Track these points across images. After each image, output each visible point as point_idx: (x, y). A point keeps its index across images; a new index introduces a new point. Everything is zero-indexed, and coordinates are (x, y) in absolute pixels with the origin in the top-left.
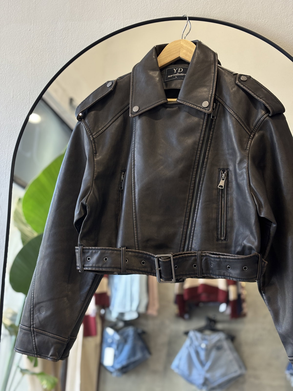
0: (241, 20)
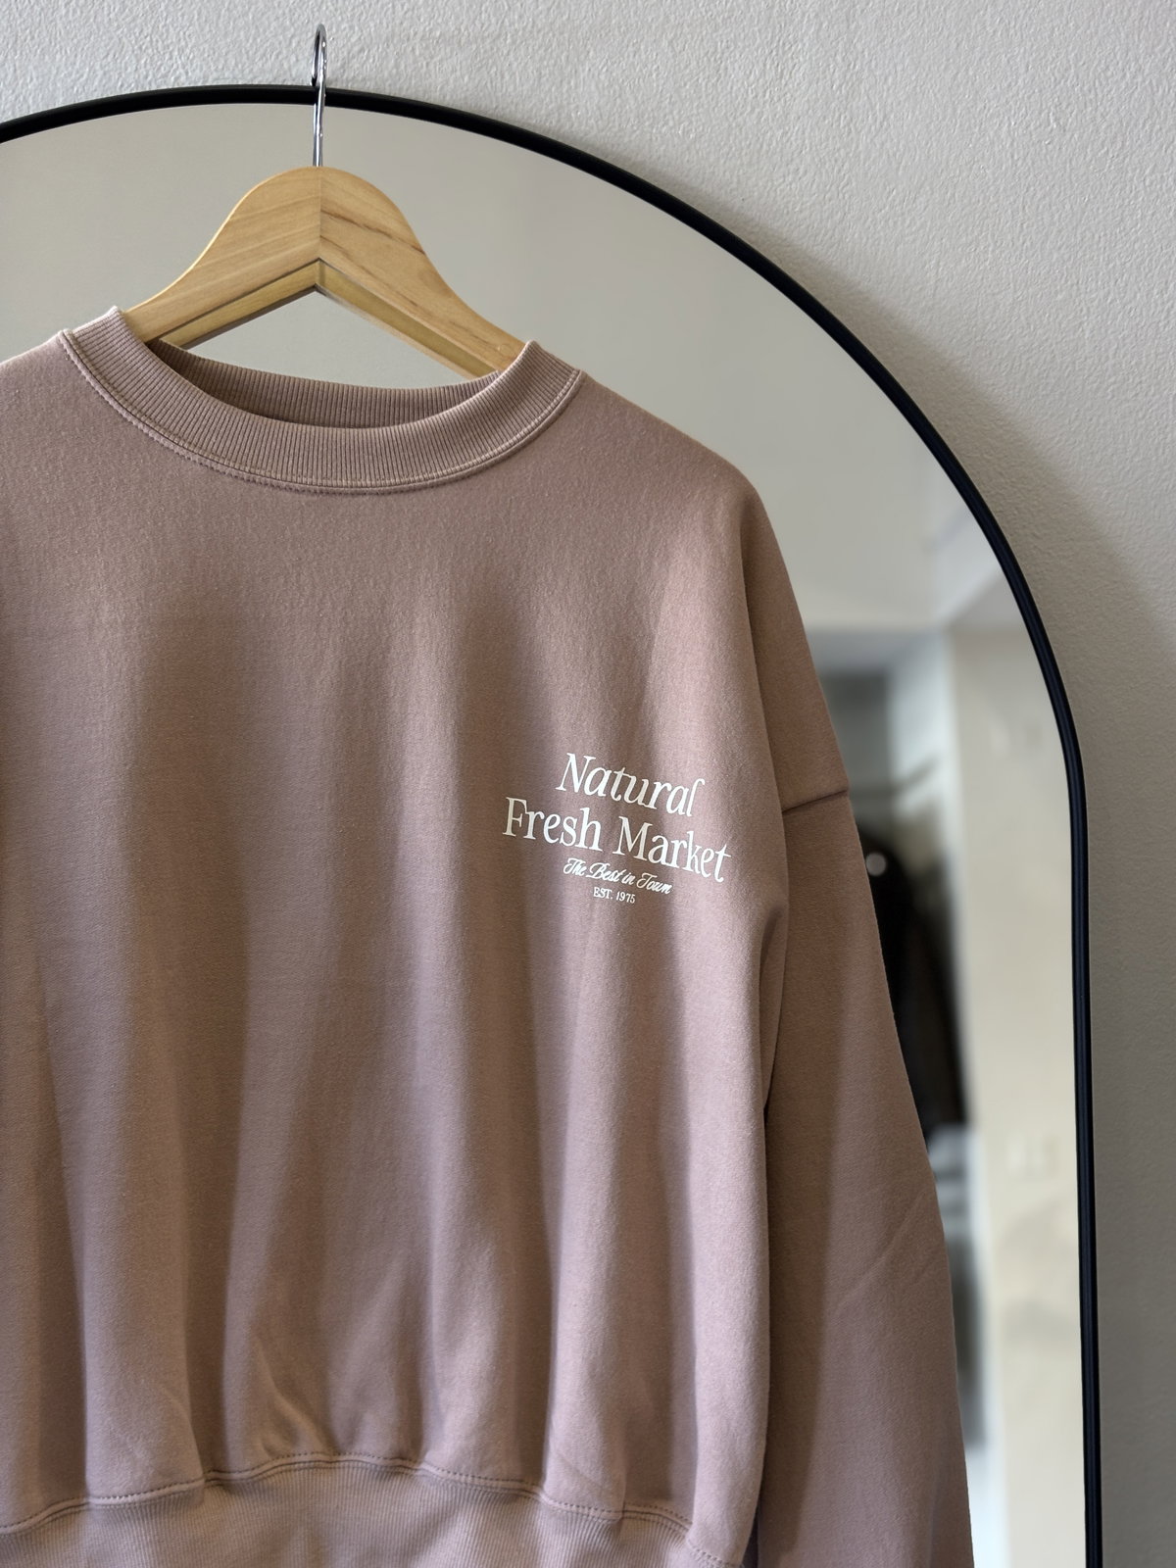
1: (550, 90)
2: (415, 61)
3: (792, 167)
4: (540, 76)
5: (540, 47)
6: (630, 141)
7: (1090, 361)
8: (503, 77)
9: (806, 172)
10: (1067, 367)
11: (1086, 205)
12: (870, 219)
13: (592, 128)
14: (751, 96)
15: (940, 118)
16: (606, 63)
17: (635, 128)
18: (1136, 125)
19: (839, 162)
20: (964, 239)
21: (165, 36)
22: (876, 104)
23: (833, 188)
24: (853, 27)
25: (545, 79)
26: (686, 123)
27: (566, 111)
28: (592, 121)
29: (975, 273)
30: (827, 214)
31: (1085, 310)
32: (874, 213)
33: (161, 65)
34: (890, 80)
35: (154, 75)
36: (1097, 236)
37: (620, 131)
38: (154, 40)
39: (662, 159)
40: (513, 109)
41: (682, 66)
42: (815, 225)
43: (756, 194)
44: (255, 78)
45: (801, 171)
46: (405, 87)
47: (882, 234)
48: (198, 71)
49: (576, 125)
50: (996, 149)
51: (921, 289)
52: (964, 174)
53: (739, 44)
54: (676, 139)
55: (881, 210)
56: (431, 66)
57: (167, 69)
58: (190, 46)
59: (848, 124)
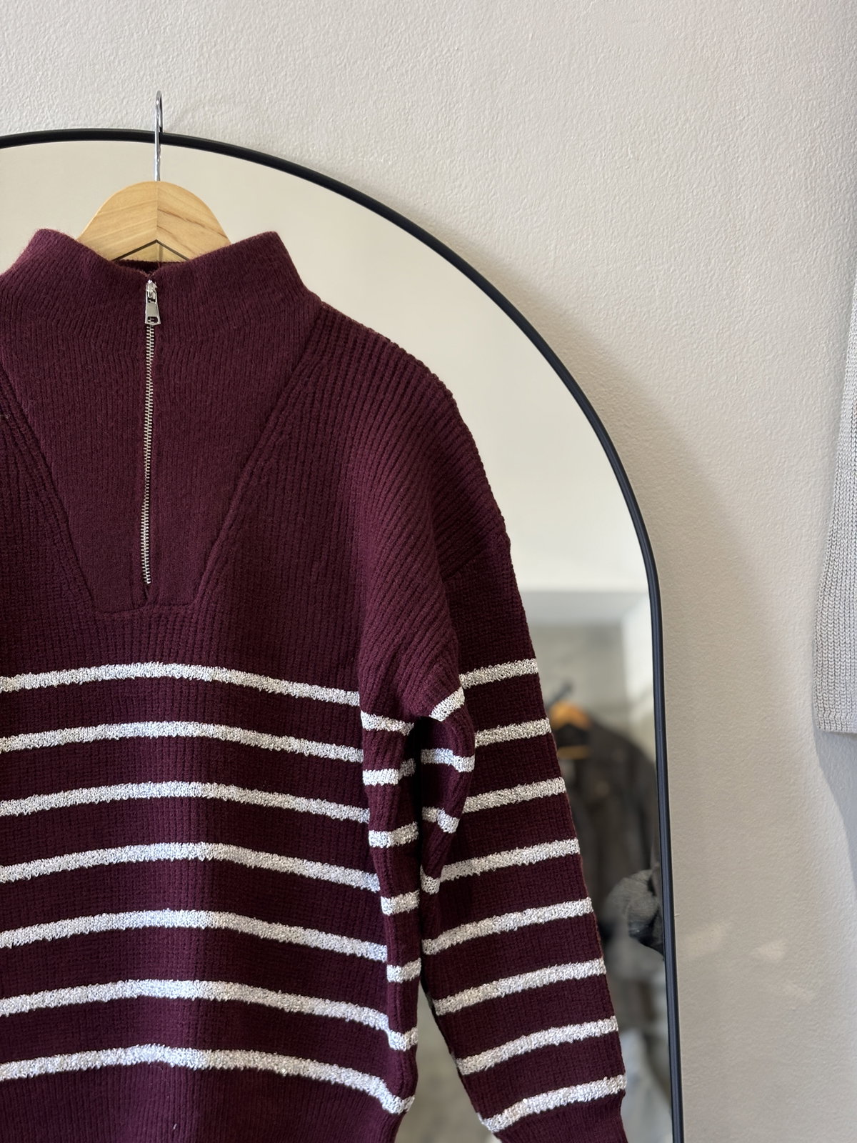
0: (313, 151)
1: (295, 133)
2: (205, 114)
3: (457, 183)
4: (288, 125)
5: (288, 105)
6: (349, 166)
7: (659, 311)
8: (264, 124)
9: (466, 187)
10: (644, 315)
11: (654, 208)
13: (323, 157)
14: (428, 138)
15: (555, 152)
16: (332, 117)
17: (352, 158)
18: (686, 155)
19: (489, 180)
20: (573, 230)
21: (38, 99)
22: (512, 143)
23: (485, 197)
24: (495, 93)
25: (291, 126)
26: (386, 155)
27: (306, 146)
28: (323, 154)
29: (581, 252)
30: (481, 214)
31: (655, 278)
32: (512, 214)
33: (37, 116)
34: (521, 126)
35: (31, 122)
36: (662, 229)
37: (342, 159)
38: (32, 100)
39: (370, 178)
40: (271, 145)
41: (383, 117)
42: (474, 221)
43: (433, 201)
44: (99, 125)
45: (463, 186)
46: (199, 131)
47: (518, 227)
48: (61, 120)
49: (312, 155)
50: (593, 172)
51: (545, 264)
52: (572, 188)
53: (421, 104)
54: (379, 166)
56: (216, 118)
57: (41, 119)
58: (56, 104)
59: (494, 156)
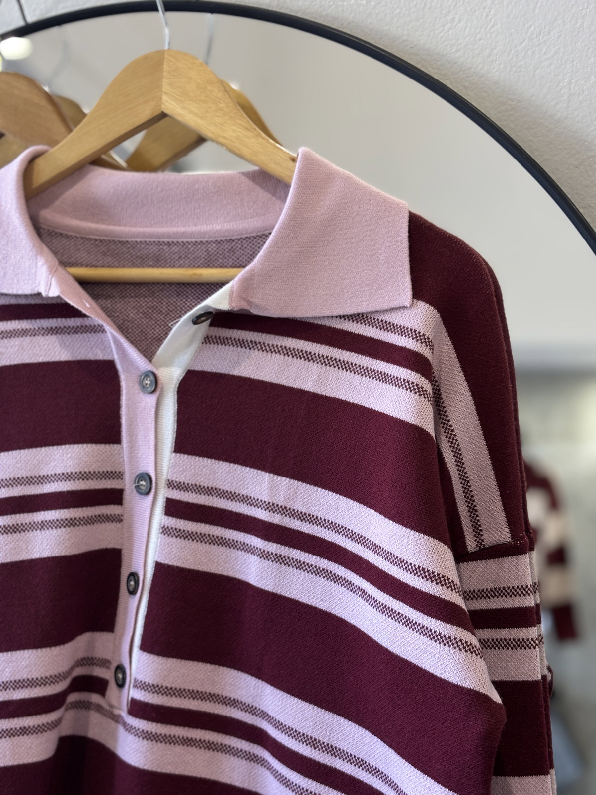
3: (449, 18)
12: (512, 52)
32: (515, 46)
55: (521, 44)
